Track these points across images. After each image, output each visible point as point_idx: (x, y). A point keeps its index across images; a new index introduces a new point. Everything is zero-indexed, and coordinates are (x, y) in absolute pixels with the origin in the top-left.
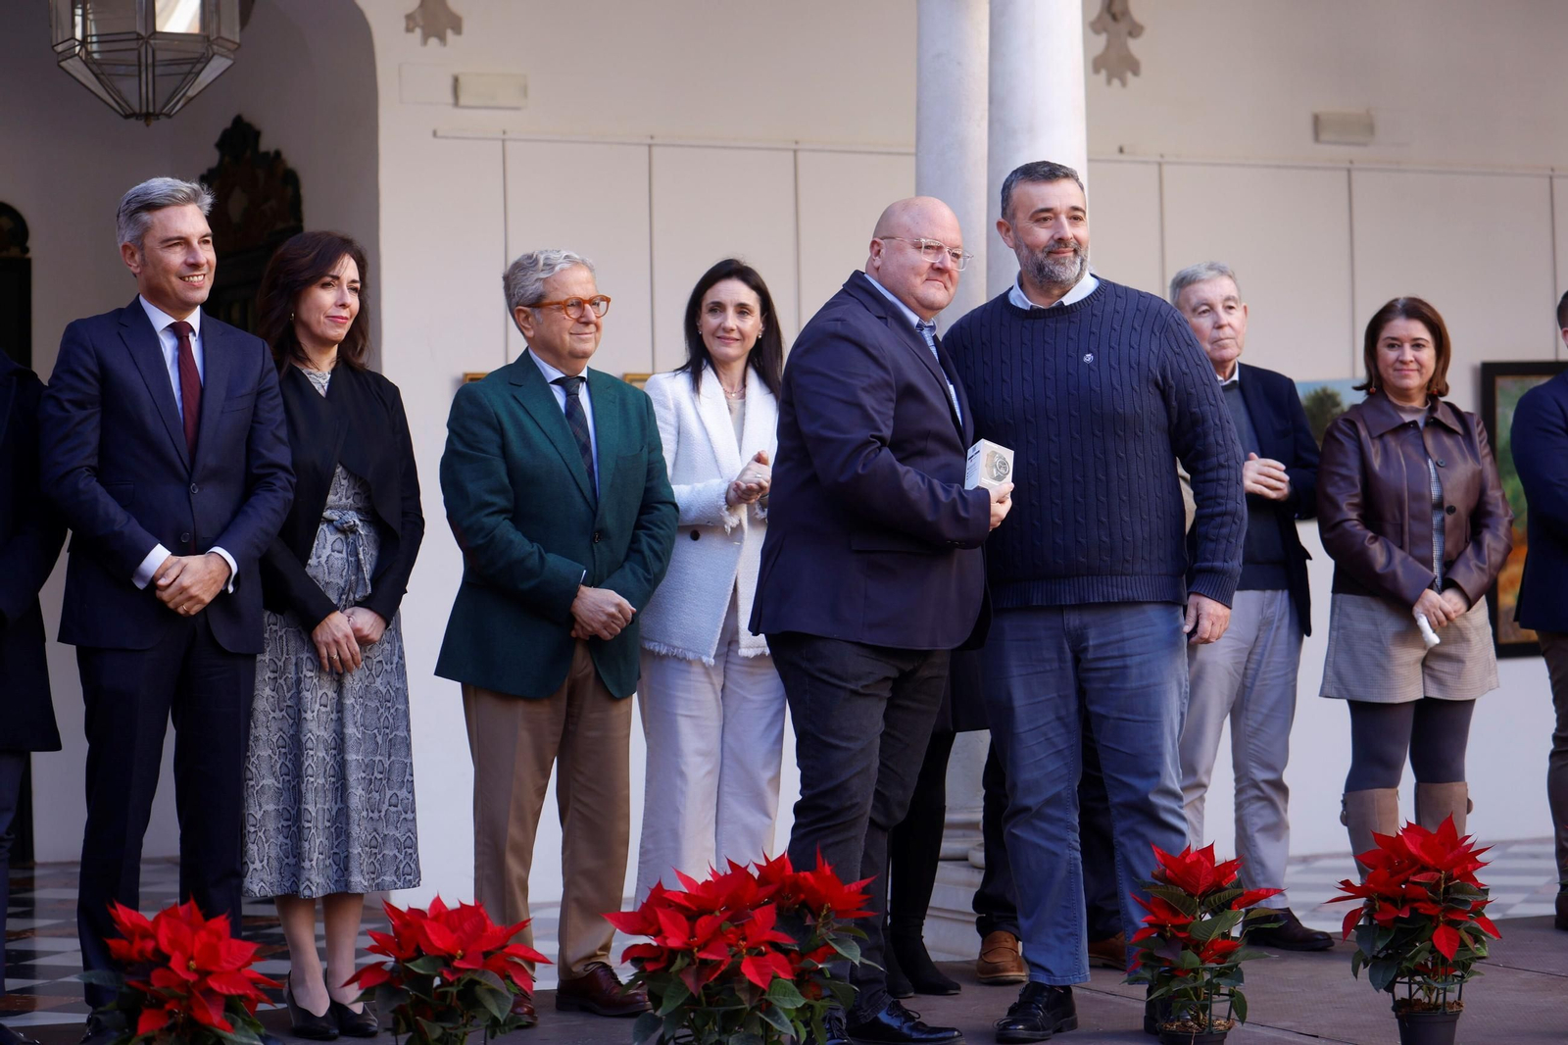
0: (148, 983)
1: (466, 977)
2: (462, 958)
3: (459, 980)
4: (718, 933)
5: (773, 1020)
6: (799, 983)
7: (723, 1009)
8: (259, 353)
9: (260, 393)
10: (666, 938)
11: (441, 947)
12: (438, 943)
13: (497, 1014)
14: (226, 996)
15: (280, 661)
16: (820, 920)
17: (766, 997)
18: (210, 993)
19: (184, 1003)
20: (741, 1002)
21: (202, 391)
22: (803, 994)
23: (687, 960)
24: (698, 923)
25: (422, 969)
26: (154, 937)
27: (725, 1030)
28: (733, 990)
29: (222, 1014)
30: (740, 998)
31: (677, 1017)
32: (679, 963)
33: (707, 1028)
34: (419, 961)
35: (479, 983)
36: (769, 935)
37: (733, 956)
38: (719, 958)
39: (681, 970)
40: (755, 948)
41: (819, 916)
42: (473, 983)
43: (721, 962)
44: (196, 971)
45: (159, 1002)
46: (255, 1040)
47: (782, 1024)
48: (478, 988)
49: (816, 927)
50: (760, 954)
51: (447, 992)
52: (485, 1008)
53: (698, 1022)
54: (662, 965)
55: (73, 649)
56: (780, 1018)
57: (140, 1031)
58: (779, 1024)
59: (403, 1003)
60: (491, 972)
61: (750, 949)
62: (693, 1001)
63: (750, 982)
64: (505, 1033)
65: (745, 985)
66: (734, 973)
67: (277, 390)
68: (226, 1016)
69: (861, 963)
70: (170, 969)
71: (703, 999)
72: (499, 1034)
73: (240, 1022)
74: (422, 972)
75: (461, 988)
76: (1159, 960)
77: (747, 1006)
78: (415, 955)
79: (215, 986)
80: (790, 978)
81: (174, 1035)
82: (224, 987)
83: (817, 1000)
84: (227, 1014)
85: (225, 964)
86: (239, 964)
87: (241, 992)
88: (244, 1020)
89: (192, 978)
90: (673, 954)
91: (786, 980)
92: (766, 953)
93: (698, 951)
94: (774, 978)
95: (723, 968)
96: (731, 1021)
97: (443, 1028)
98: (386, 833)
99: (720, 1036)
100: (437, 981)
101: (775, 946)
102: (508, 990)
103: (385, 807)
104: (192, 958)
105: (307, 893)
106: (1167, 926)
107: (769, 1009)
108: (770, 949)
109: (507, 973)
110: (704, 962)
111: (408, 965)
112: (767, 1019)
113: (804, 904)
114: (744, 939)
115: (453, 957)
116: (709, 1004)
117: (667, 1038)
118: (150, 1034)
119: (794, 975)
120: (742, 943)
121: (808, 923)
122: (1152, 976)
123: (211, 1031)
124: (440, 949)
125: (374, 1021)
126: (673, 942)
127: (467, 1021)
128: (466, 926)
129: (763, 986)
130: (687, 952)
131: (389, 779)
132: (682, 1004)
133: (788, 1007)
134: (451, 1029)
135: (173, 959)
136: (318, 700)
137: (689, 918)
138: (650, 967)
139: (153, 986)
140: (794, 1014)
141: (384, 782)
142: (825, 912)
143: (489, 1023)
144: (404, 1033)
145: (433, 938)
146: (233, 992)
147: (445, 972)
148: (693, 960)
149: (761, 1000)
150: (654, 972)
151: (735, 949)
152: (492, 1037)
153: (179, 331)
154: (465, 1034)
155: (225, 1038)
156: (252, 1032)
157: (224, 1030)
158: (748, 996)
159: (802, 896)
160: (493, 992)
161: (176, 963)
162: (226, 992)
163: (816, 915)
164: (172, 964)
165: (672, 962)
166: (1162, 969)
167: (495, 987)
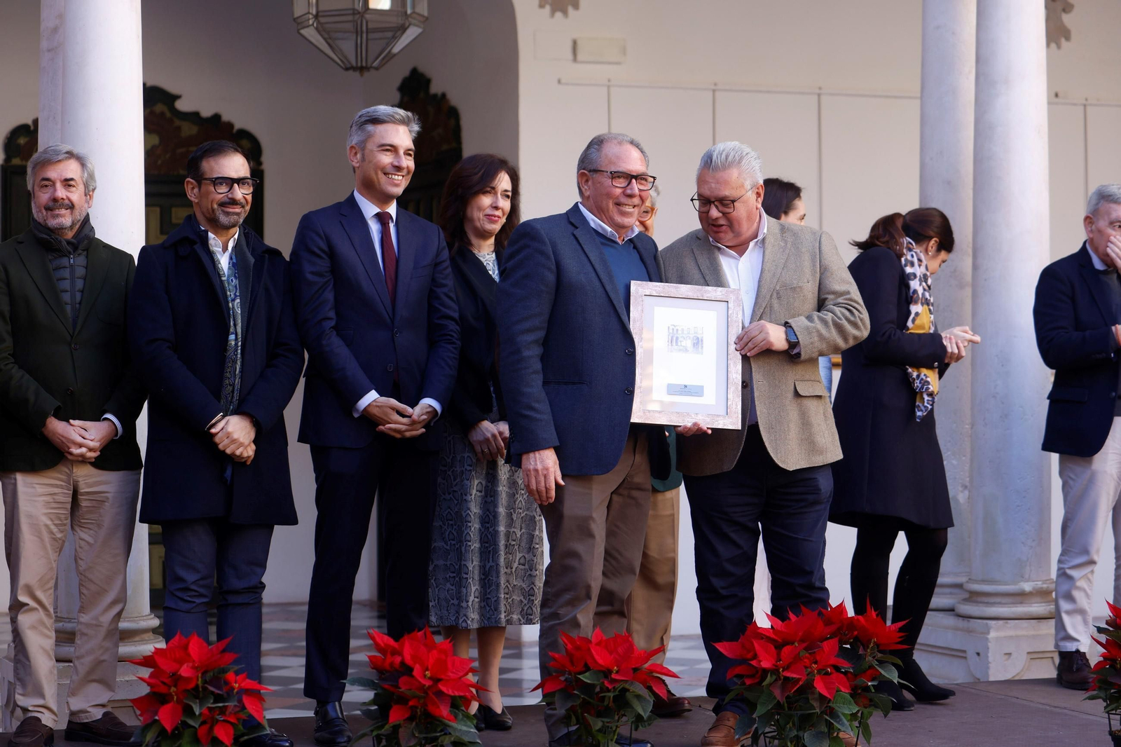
0: (397, 687)
1: (619, 686)
2: (617, 672)
3: (614, 688)
4: (797, 659)
5: (836, 721)
6: (852, 696)
7: (799, 713)
8: (436, 237)
9: (437, 265)
10: (760, 661)
11: (603, 664)
12: (600, 662)
13: (642, 713)
14: (451, 696)
15: (448, 458)
16: (869, 650)
17: (831, 704)
18: (440, 694)
19: (422, 701)
20: (813, 707)
21: (397, 261)
22: (857, 703)
23: (774, 677)
24: (783, 650)
25: (589, 679)
26: (400, 653)
27: (801, 728)
28: (808, 699)
29: (449, 709)
30: (813, 705)
31: (766, 718)
32: (769, 679)
33: (788, 726)
34: (587, 674)
35: (628, 690)
36: (833, 661)
37: (808, 675)
38: (798, 677)
39: (770, 684)
40: (824, 670)
41: (868, 647)
42: (625, 690)
43: (799, 680)
44: (430, 678)
45: (403, 700)
46: (472, 728)
47: (843, 724)
48: (627, 693)
49: (866, 655)
50: (827, 673)
51: (604, 697)
52: (633, 708)
53: (782, 722)
54: (756, 681)
55: (308, 446)
56: (841, 720)
57: (391, 719)
58: (841, 725)
59: (575, 704)
60: (638, 683)
61: (819, 672)
62: (779, 705)
63: (820, 693)
64: (645, 727)
65: (817, 696)
66: (808, 687)
67: (448, 263)
68: (450, 711)
69: (898, 682)
70: (413, 676)
71: (786, 705)
72: (641, 727)
73: (461, 716)
74: (589, 682)
75: (617, 693)
76: (1112, 685)
77: (818, 710)
78: (584, 669)
79: (444, 689)
80: (847, 691)
81: (414, 723)
82: (450, 690)
83: (866, 708)
84: (451, 709)
85: (450, 674)
86: (461, 674)
87: (462, 694)
88: (463, 715)
89: (427, 684)
90: (765, 672)
91: (845, 693)
92: (831, 674)
93: (783, 671)
94: (837, 691)
95: (801, 683)
96: (806, 721)
97: (603, 722)
98: (515, 584)
99: (797, 732)
100: (598, 689)
101: (837, 669)
102: (649, 696)
103: (515, 565)
104: (427, 670)
105: (464, 625)
106: (1117, 660)
107: (832, 713)
108: (834, 671)
109: (648, 684)
110: (786, 679)
111: (580, 677)
112: (832, 721)
113: (857, 639)
114: (816, 663)
115: (610, 672)
116: (790, 709)
117: (760, 733)
118: (398, 723)
119: (852, 690)
120: (815, 666)
121: (861, 652)
122: (1106, 696)
123: (441, 721)
124: (602, 666)
125: (510, 719)
126: (765, 664)
127: (619, 718)
128: (620, 650)
129: (828, 696)
130: (775, 671)
131: (519, 545)
132: (772, 709)
133: (846, 712)
134: (608, 722)
135: (415, 670)
136: (475, 488)
137: (776, 648)
138: (748, 682)
139: (400, 688)
140: (849, 718)
141: (516, 547)
142: (872, 645)
143: (634, 719)
144: (574, 725)
145: (597, 657)
146: (457, 694)
147: (606, 682)
148: (779, 677)
149: (827, 707)
150: (749, 685)
151: (809, 670)
152: (636, 730)
153: (382, 218)
154: (617, 727)
155: (449, 726)
156: (469, 723)
157: (450, 721)
158: (818, 704)
159: (856, 633)
160: (638, 697)
161: (417, 671)
162: (452, 694)
163: (866, 647)
164: (415, 673)
165: (764, 679)
166: (1112, 691)
167: (640, 693)
